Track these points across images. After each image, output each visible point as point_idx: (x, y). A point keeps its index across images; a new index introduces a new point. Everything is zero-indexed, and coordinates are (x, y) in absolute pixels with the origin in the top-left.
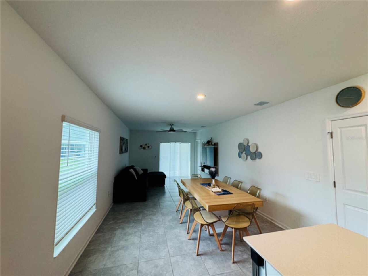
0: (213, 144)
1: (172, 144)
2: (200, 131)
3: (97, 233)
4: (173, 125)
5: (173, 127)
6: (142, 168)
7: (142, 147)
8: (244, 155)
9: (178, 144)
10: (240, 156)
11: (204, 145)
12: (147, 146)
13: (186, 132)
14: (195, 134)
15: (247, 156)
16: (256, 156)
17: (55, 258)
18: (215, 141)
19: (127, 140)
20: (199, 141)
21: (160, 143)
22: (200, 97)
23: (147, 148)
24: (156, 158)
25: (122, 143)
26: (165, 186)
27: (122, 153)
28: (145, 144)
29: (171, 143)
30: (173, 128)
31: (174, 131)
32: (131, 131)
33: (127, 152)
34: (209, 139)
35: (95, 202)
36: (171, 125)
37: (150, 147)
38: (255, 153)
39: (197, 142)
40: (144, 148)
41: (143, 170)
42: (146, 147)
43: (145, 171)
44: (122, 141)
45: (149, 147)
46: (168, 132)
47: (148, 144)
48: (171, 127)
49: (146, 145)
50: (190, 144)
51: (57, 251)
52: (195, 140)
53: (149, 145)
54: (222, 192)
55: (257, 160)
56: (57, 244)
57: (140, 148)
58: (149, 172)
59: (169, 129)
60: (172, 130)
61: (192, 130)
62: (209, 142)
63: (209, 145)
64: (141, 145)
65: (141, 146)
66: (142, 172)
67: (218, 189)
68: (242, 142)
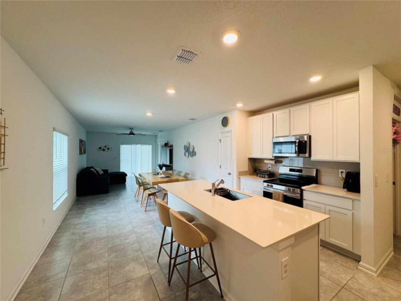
0: (169, 146)
1: (134, 146)
2: (160, 134)
3: (69, 211)
4: (133, 129)
5: (133, 130)
6: (102, 169)
7: (101, 149)
8: (187, 154)
9: (139, 146)
10: (185, 155)
11: (162, 147)
12: (107, 148)
13: (145, 135)
14: (156, 136)
15: (189, 154)
16: (193, 154)
17: (54, 211)
18: (170, 144)
19: (85, 142)
20: (159, 143)
21: (121, 145)
22: (149, 114)
23: (106, 150)
24: (117, 159)
25: (81, 145)
26: (126, 183)
27: (82, 154)
28: (105, 145)
29: (131, 145)
30: (133, 132)
31: (133, 134)
32: (88, 133)
33: (85, 153)
34: (166, 142)
35: (67, 189)
36: (131, 129)
37: (110, 149)
38: (192, 152)
39: (158, 144)
40: (104, 150)
41: (103, 170)
42: (105, 148)
43: (106, 171)
44: (81, 143)
45: (108, 149)
46: (127, 135)
47: (107, 146)
48: (130, 130)
49: (106, 147)
50: (151, 146)
51: (55, 207)
52: (156, 142)
53: (109, 147)
55: (194, 157)
56: (54, 203)
57: (99, 150)
58: (109, 172)
59: (129, 133)
60: (131, 133)
61: (153, 133)
62: (166, 145)
63: (166, 147)
64: (100, 146)
65: (100, 148)
66: (102, 172)
67: (163, 176)
68: (186, 144)
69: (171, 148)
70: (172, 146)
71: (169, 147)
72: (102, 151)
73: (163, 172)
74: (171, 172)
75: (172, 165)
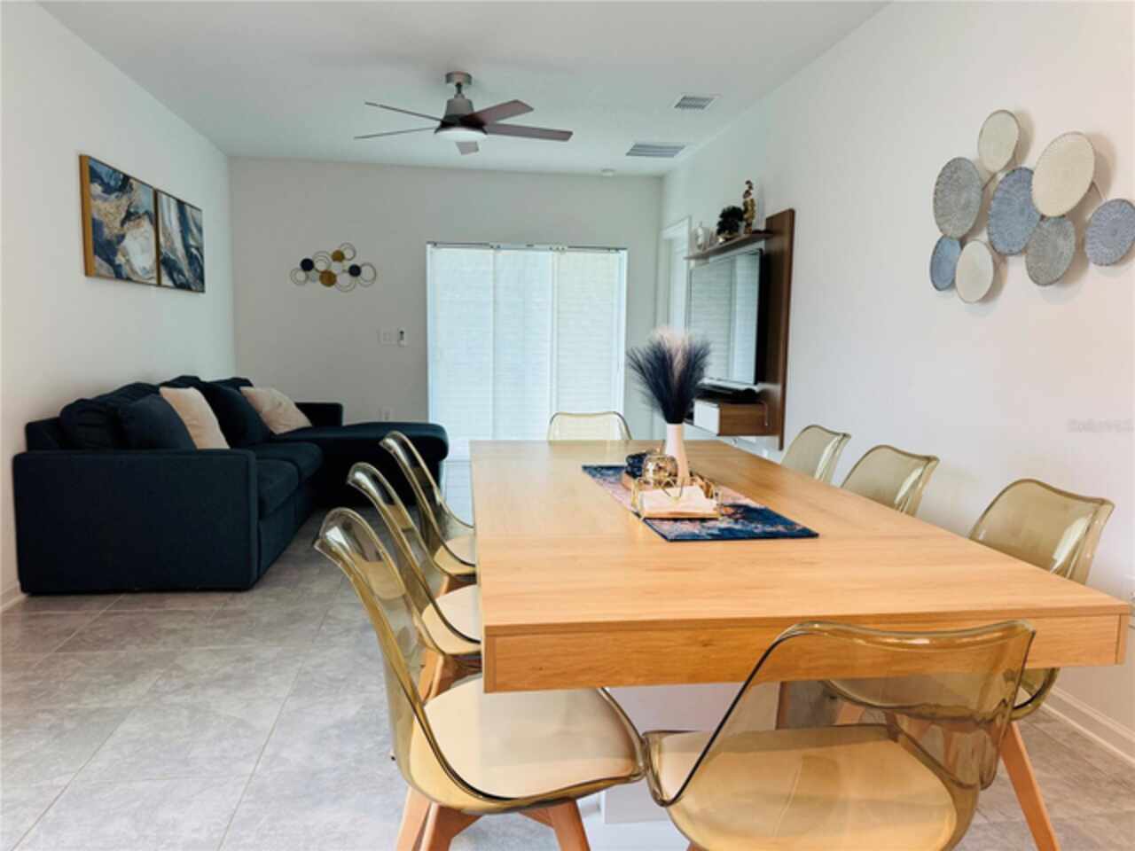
4: (468, 79)
7: (312, 273)
8: (977, 253)
10: (943, 278)
12: (347, 264)
16: (1080, 245)
18: (772, 209)
20: (680, 230)
21: (428, 250)
23: (344, 279)
28: (332, 248)
30: (469, 104)
37: (366, 272)
38: (1075, 215)
39: (670, 242)
40: (328, 279)
41: (305, 408)
42: (336, 268)
43: (324, 415)
45: (355, 271)
47: (348, 254)
49: (338, 257)
52: (659, 227)
53: (357, 260)
54: (725, 524)
57: (301, 275)
58: (347, 420)
61: (639, 150)
63: (731, 242)
64: (308, 254)
65: (307, 265)
66: (302, 421)
67: (693, 500)
68: (969, 152)
69: (777, 244)
70: (783, 225)
71: (756, 235)
72: (319, 286)
73: (691, 447)
74: (762, 446)
75: (775, 388)
